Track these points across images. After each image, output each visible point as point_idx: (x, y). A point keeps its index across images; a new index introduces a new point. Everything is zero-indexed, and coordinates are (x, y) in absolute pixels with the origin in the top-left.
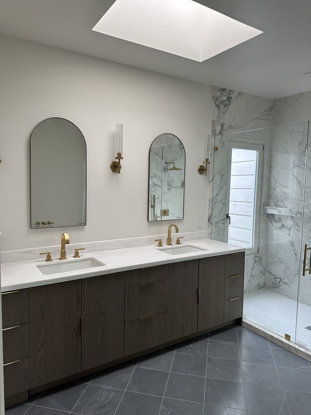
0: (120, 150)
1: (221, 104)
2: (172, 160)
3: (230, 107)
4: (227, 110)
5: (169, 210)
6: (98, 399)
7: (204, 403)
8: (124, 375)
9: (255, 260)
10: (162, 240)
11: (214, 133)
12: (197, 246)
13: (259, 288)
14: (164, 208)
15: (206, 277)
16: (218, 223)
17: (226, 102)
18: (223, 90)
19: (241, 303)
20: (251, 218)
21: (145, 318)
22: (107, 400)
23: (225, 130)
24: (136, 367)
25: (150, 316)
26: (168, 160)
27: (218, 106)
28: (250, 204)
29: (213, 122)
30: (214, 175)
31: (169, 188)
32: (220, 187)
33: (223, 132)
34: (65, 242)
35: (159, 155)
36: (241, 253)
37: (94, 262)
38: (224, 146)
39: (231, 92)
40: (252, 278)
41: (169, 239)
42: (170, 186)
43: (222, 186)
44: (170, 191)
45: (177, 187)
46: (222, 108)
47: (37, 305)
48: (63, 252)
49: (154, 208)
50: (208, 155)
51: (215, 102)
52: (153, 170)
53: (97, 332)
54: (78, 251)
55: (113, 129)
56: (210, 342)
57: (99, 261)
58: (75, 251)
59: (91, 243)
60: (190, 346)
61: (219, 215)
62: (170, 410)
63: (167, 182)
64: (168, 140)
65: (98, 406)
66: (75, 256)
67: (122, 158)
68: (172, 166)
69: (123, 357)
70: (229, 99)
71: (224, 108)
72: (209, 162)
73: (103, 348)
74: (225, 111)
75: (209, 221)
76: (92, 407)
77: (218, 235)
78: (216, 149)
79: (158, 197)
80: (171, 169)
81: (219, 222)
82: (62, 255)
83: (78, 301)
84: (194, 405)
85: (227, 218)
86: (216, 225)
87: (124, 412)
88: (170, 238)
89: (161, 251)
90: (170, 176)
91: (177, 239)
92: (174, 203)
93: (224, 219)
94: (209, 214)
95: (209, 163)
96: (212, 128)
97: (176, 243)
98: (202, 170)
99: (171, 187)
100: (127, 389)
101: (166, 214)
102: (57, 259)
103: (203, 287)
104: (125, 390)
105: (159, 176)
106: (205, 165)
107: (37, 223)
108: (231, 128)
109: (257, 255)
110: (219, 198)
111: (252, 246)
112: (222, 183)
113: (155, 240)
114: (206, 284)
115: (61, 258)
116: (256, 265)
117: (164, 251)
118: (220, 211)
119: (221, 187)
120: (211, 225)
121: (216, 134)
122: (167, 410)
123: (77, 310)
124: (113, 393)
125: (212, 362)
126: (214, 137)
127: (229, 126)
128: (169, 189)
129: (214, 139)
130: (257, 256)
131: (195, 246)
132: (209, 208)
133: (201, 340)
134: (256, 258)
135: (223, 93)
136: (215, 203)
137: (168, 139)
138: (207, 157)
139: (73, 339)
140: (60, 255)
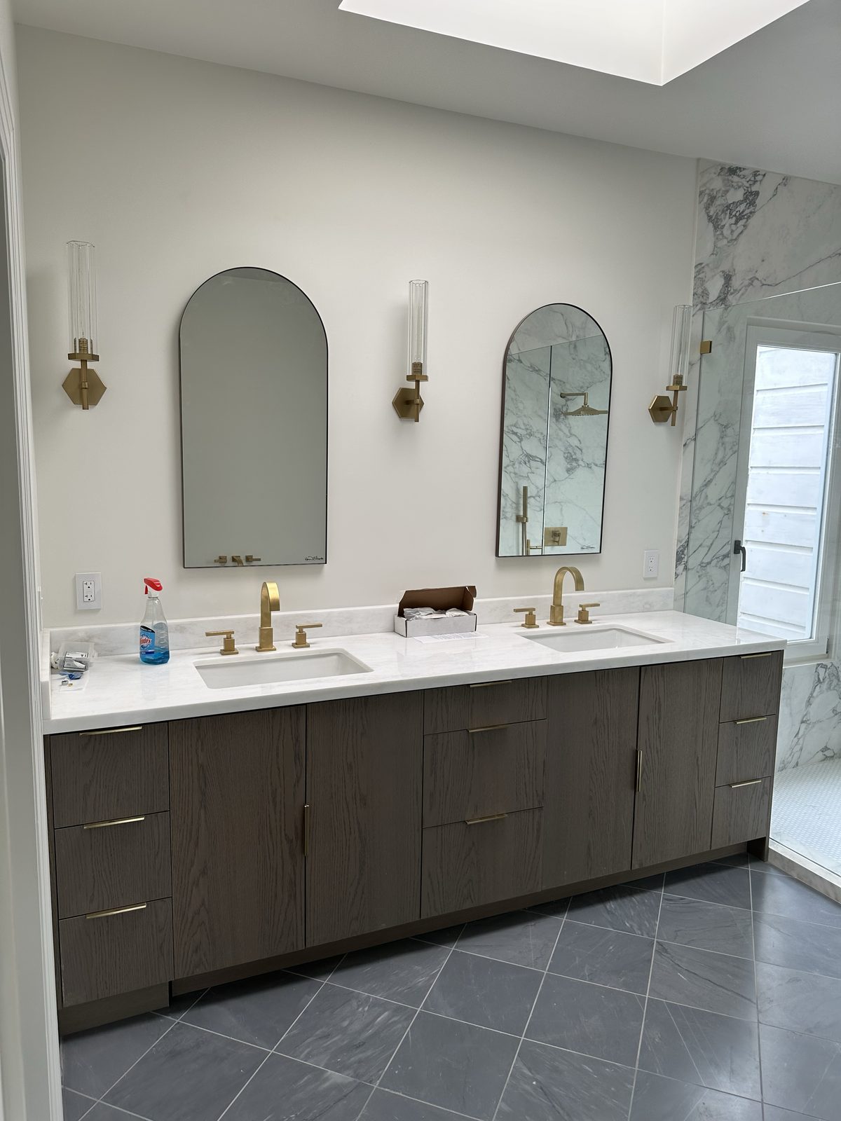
0: (418, 356)
1: (726, 214)
2: (582, 387)
3: (752, 221)
4: (742, 232)
5: (567, 528)
6: (346, 1023)
7: (637, 1069)
8: (420, 968)
9: (819, 675)
10: (534, 609)
11: (701, 299)
12: (637, 631)
13: (827, 757)
14: (554, 523)
15: (659, 719)
16: (708, 566)
17: (742, 207)
18: (733, 171)
19: (766, 797)
20: (811, 554)
21: (481, 819)
22: (368, 1028)
23: (735, 291)
24: (453, 949)
25: (494, 816)
26: (568, 386)
27: (715, 222)
28: (810, 513)
29: (700, 267)
30: (699, 426)
31: (569, 466)
32: (718, 460)
33: (730, 297)
34: (270, 606)
35: (542, 373)
36: (770, 654)
37: (346, 663)
38: (731, 337)
39: (759, 178)
40: (806, 729)
41: (557, 609)
42: (572, 461)
43: (724, 457)
44: (571, 477)
45: (593, 466)
46: (727, 225)
47: (190, 767)
48: (265, 632)
49: (525, 523)
50: (683, 364)
51: (707, 208)
52: (525, 416)
53: (347, 849)
54: (304, 630)
55: (403, 294)
56: (667, 900)
57: (356, 659)
58: (298, 630)
59: (340, 613)
60: (608, 907)
61: (712, 541)
62: (538, 1077)
63: (563, 449)
64: (571, 329)
65: (345, 1042)
66: (296, 644)
67: (426, 378)
68: (579, 403)
69: (417, 919)
70: (751, 197)
71: (734, 227)
72: (684, 385)
73: (363, 893)
74: (738, 236)
75: (679, 559)
76: (329, 1043)
77: (707, 601)
78: (707, 347)
79: (538, 492)
80: (577, 413)
81: (709, 563)
82: (262, 641)
83: (298, 761)
84: (607, 1070)
85: (735, 553)
86: (700, 573)
87: (410, 1068)
88: (560, 605)
89: (530, 640)
90: (573, 432)
91: (581, 609)
92: (585, 510)
93: (726, 556)
94: (679, 541)
95: (685, 388)
96: (695, 284)
97: (575, 621)
98: (662, 409)
99: (574, 464)
100: (425, 1007)
101: (558, 542)
102: (251, 649)
103: (650, 747)
104: (419, 1009)
105: (542, 434)
106: (670, 394)
107: (220, 558)
108: (754, 284)
109: (824, 662)
110: (713, 493)
111: (809, 636)
112: (725, 449)
113: (517, 611)
114: (660, 737)
115: (260, 647)
116: (821, 692)
117: (538, 640)
118: (713, 532)
119: (722, 461)
120: (684, 573)
121: (708, 302)
122: (530, 1074)
123: (295, 785)
124: (386, 1013)
125: (669, 956)
126: (702, 311)
127: (747, 278)
128: (568, 470)
129: (702, 316)
130: (825, 667)
131: (632, 629)
132: (679, 522)
133: (642, 892)
134: (821, 671)
135: (732, 182)
136: (701, 508)
137: (570, 325)
138: (678, 371)
139: (283, 862)
140: (258, 639)
